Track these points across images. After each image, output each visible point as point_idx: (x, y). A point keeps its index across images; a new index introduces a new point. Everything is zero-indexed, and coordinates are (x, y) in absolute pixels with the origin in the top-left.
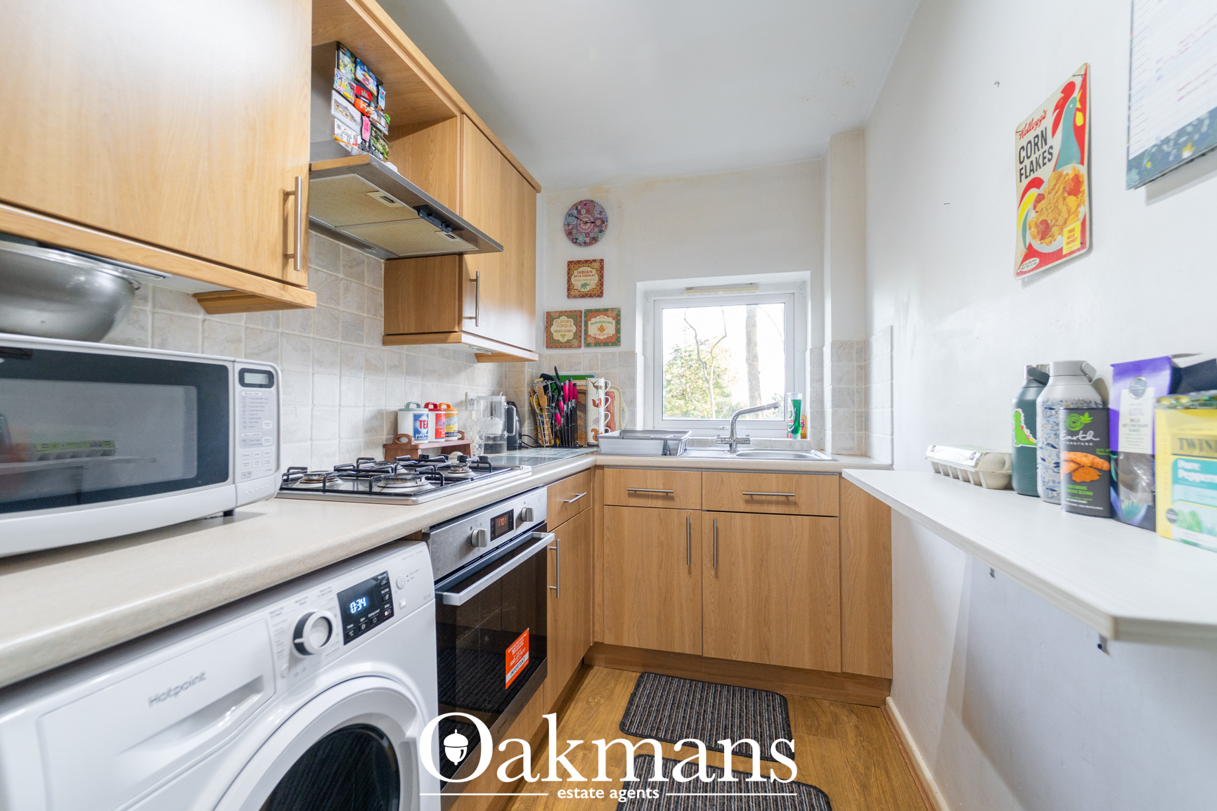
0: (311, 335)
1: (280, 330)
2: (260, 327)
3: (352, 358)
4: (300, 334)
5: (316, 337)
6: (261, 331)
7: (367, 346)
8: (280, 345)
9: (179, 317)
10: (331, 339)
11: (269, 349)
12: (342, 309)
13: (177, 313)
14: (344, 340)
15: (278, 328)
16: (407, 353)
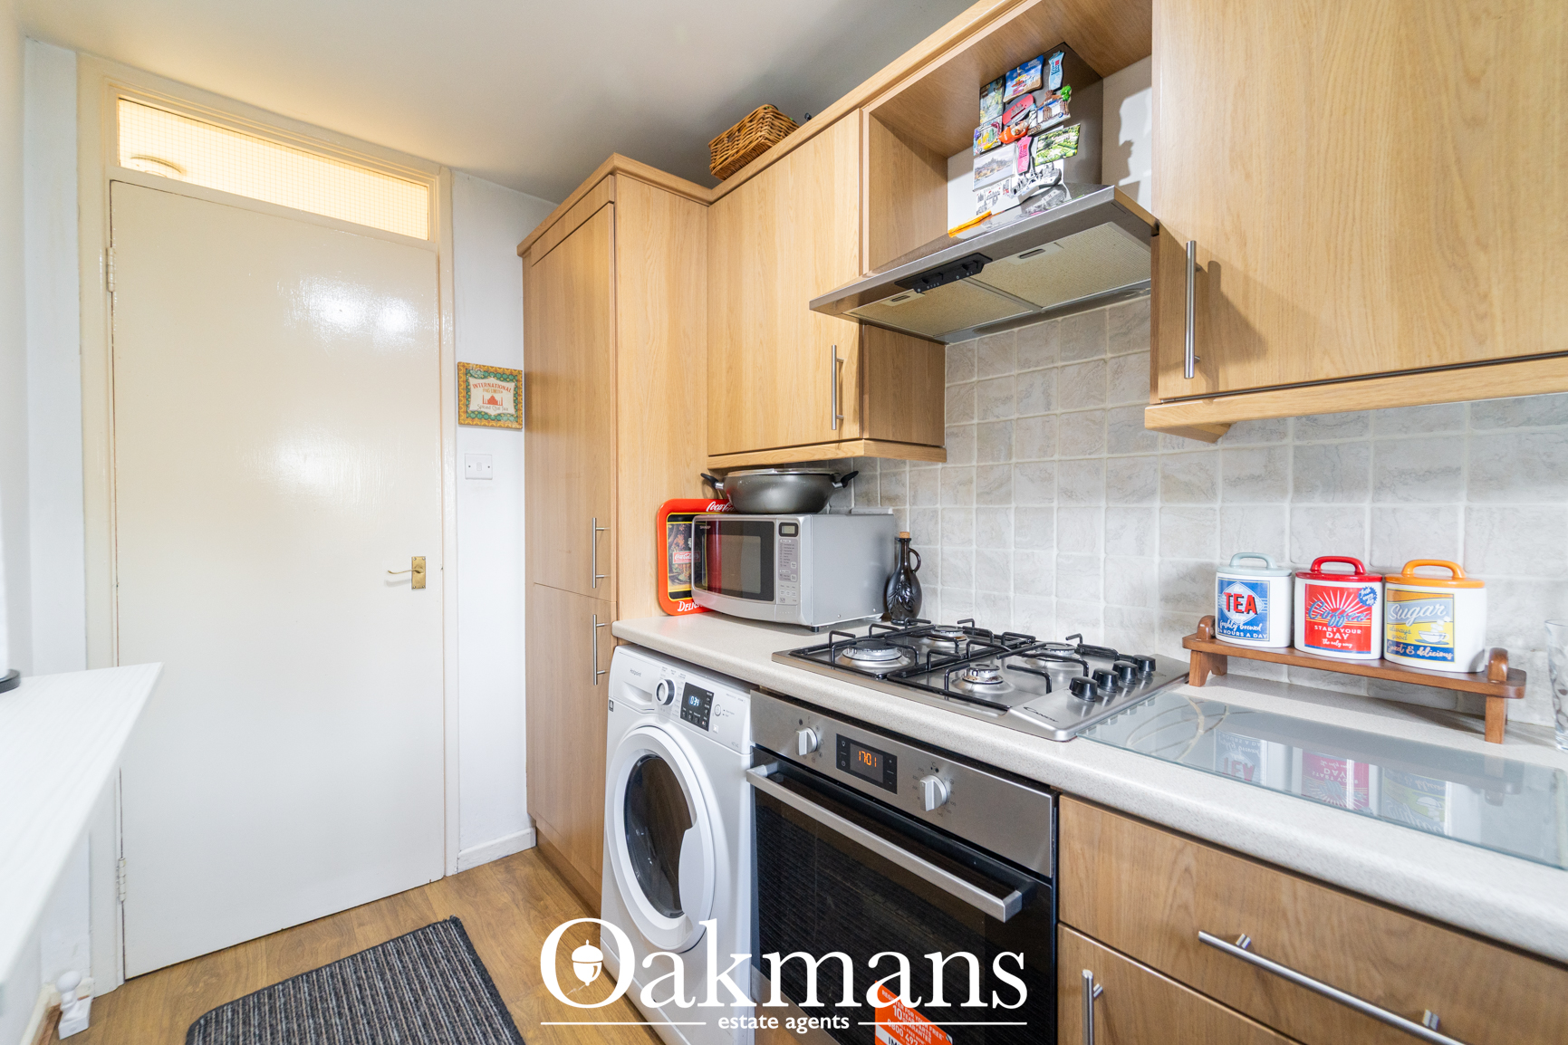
0: (1056, 457)
1: (1014, 460)
2: (991, 463)
3: (1130, 478)
4: (1037, 460)
5: (1064, 458)
6: (992, 467)
7: (1165, 451)
8: (1013, 478)
9: (924, 471)
10: (1088, 457)
11: (1001, 485)
12: (1110, 406)
13: (923, 468)
14: (1113, 453)
15: (1010, 459)
16: (1298, 443)
